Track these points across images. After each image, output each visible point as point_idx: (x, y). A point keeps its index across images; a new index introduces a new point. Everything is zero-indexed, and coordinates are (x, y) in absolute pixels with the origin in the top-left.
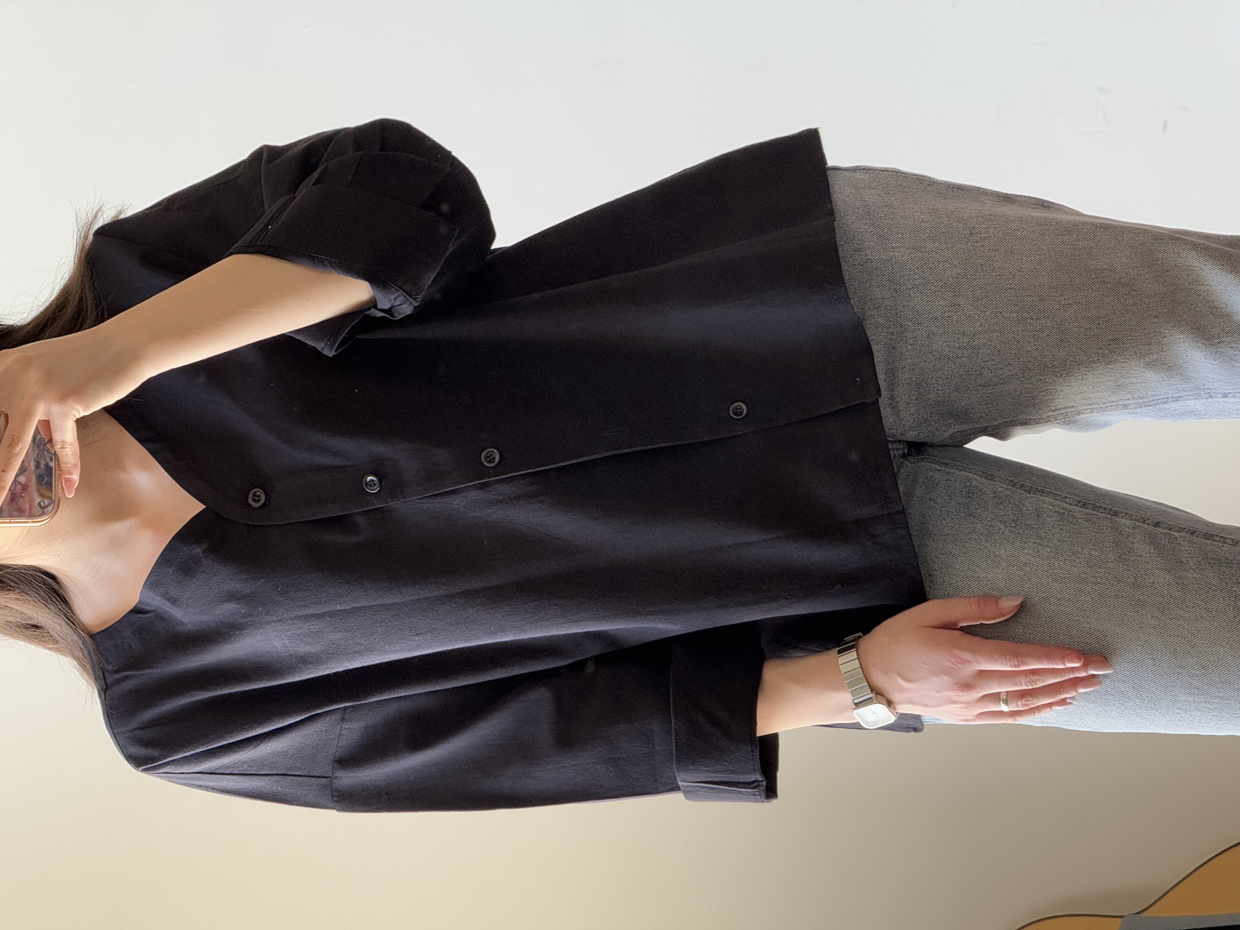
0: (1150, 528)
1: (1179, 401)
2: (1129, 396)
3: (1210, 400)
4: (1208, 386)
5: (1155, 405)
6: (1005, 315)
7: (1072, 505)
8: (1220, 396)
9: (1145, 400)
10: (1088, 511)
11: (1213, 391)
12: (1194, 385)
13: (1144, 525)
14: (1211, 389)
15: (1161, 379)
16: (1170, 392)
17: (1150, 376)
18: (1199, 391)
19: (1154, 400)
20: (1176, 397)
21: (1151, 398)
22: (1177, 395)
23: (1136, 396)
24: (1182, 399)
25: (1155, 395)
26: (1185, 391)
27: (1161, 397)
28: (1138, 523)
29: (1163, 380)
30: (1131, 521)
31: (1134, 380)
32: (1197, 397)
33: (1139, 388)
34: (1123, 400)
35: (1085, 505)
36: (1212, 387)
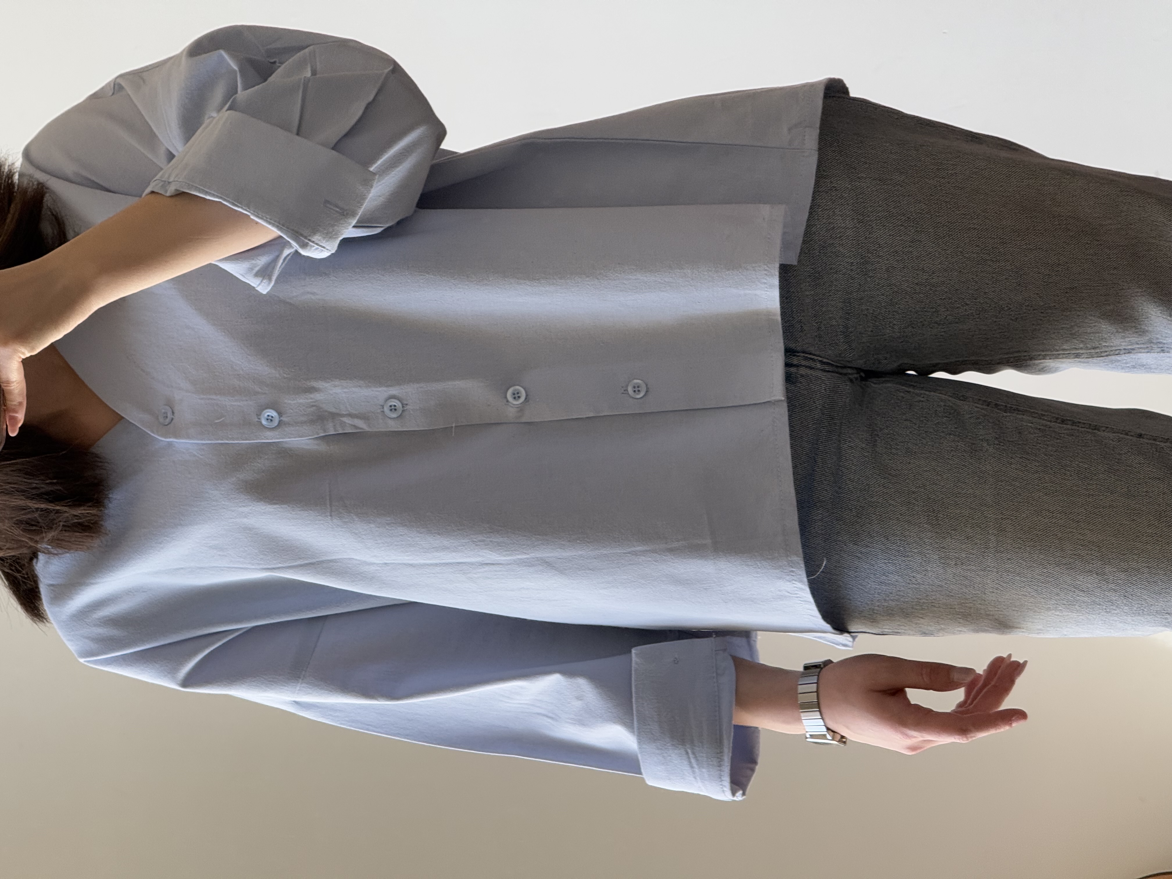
6: (965, 255)
18: (1152, 345)
31: (1089, 330)
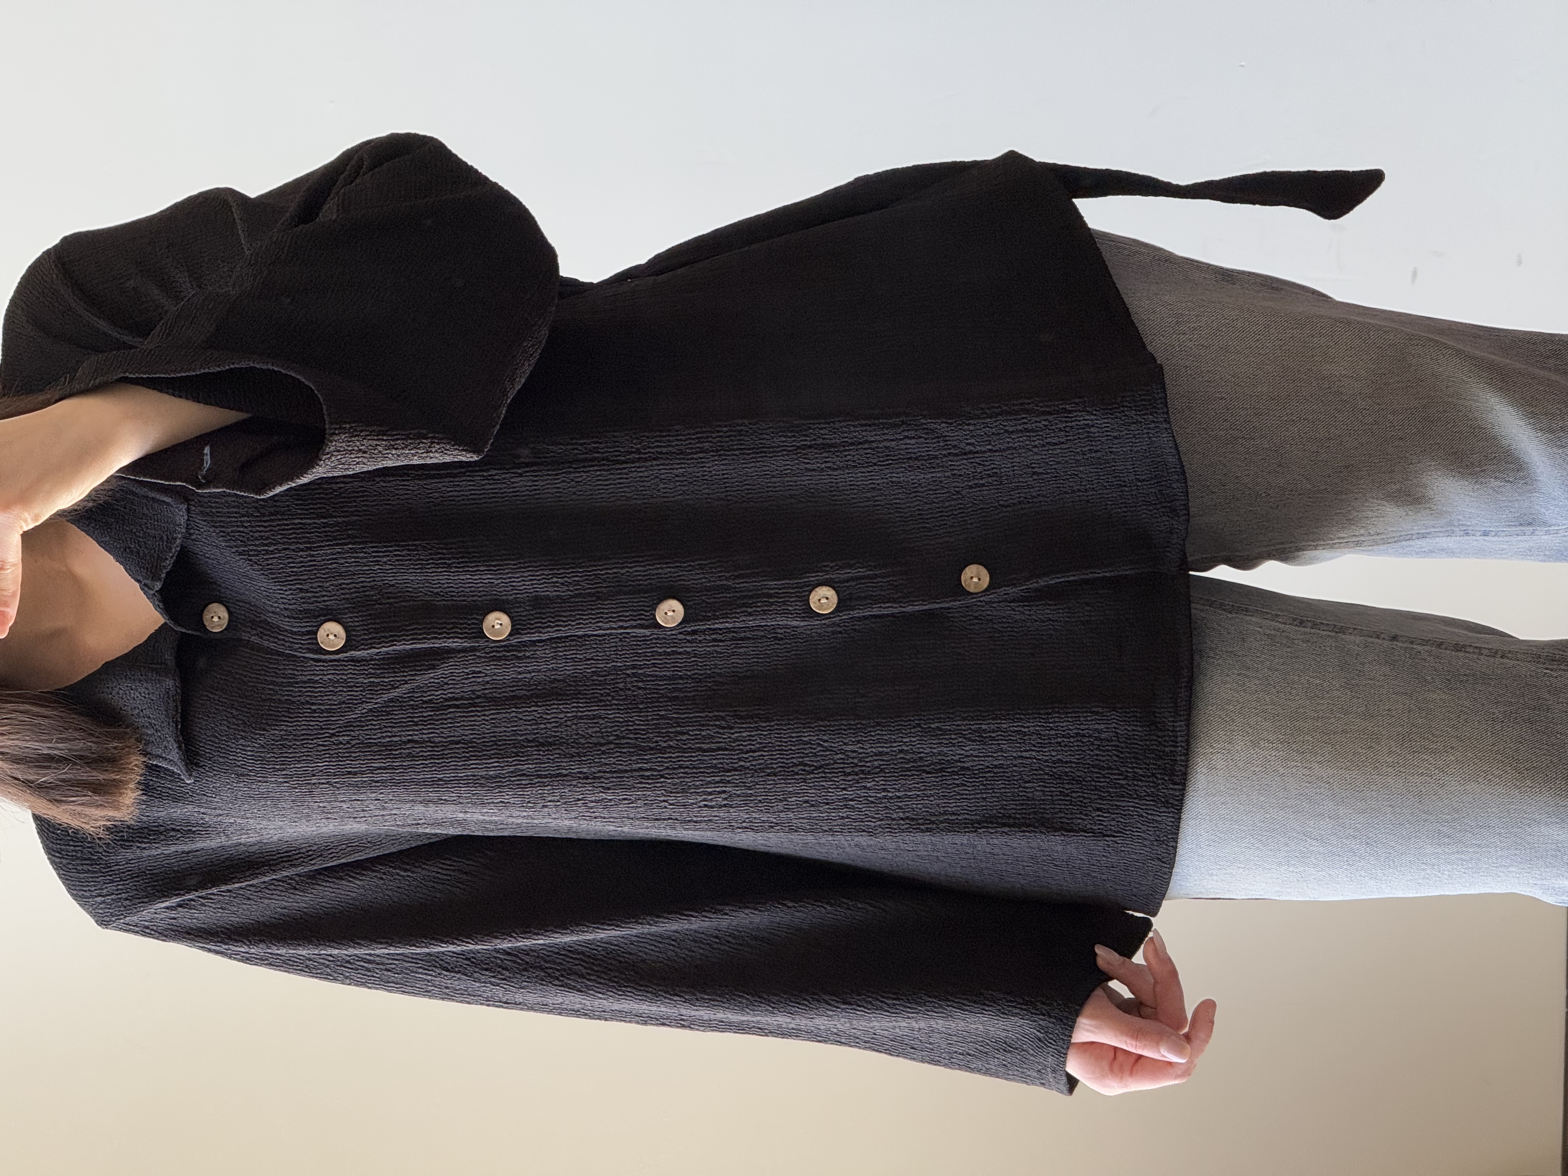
0: (1386, 643)
1: (1426, 537)
2: (1362, 532)
3: (1466, 538)
4: (1464, 523)
5: (1395, 542)
7: (1285, 623)
8: (1478, 534)
9: (1383, 536)
10: (1308, 630)
11: (1470, 528)
12: (1446, 520)
13: (1380, 641)
14: (1468, 526)
15: (1405, 514)
16: (1416, 528)
17: (1392, 511)
19: (1394, 537)
20: (1423, 533)
21: (1391, 535)
22: (1423, 531)
23: (1371, 531)
24: (1431, 536)
25: (1396, 531)
26: (1435, 527)
27: (1402, 534)
28: (1370, 640)
29: (1406, 515)
30: (1361, 638)
32: (1450, 534)
33: (1376, 523)
34: (1355, 536)
35: (1302, 623)
36: (1469, 524)
